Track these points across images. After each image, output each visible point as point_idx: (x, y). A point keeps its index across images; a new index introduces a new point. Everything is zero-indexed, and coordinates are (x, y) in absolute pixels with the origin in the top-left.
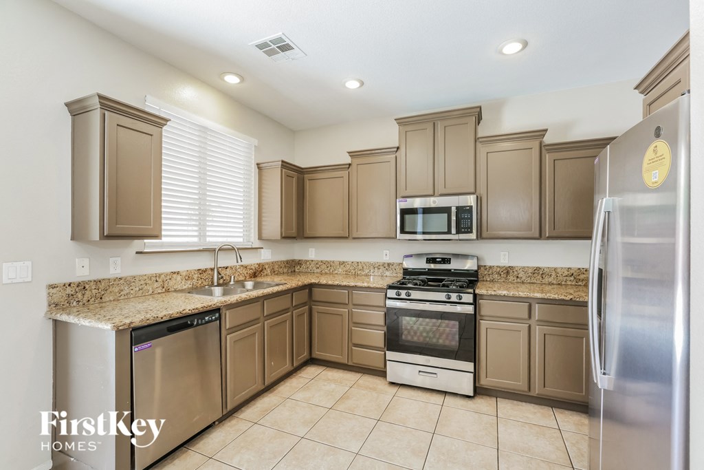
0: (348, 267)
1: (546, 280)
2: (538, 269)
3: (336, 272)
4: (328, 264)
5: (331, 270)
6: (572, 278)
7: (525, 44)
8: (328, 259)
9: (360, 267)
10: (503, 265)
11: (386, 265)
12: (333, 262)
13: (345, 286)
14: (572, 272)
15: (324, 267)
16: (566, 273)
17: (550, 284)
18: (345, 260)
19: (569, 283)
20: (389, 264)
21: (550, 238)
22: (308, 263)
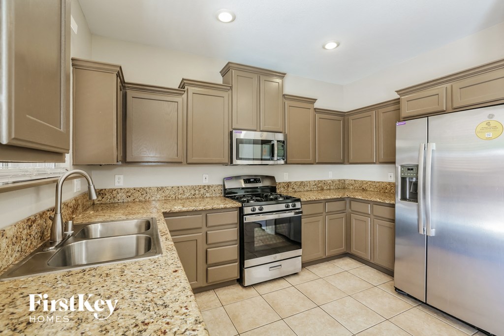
0: (167, 192)
1: (307, 188)
2: (302, 182)
3: (153, 198)
4: (143, 191)
5: (147, 198)
6: (316, 186)
7: (338, 45)
8: (143, 186)
9: (181, 191)
10: (285, 181)
11: (206, 188)
12: (150, 188)
13: (202, 210)
14: (316, 183)
15: (137, 194)
16: (314, 184)
17: (307, 191)
18: (163, 185)
19: (315, 189)
20: (209, 187)
21: (319, 163)
22: (114, 192)
